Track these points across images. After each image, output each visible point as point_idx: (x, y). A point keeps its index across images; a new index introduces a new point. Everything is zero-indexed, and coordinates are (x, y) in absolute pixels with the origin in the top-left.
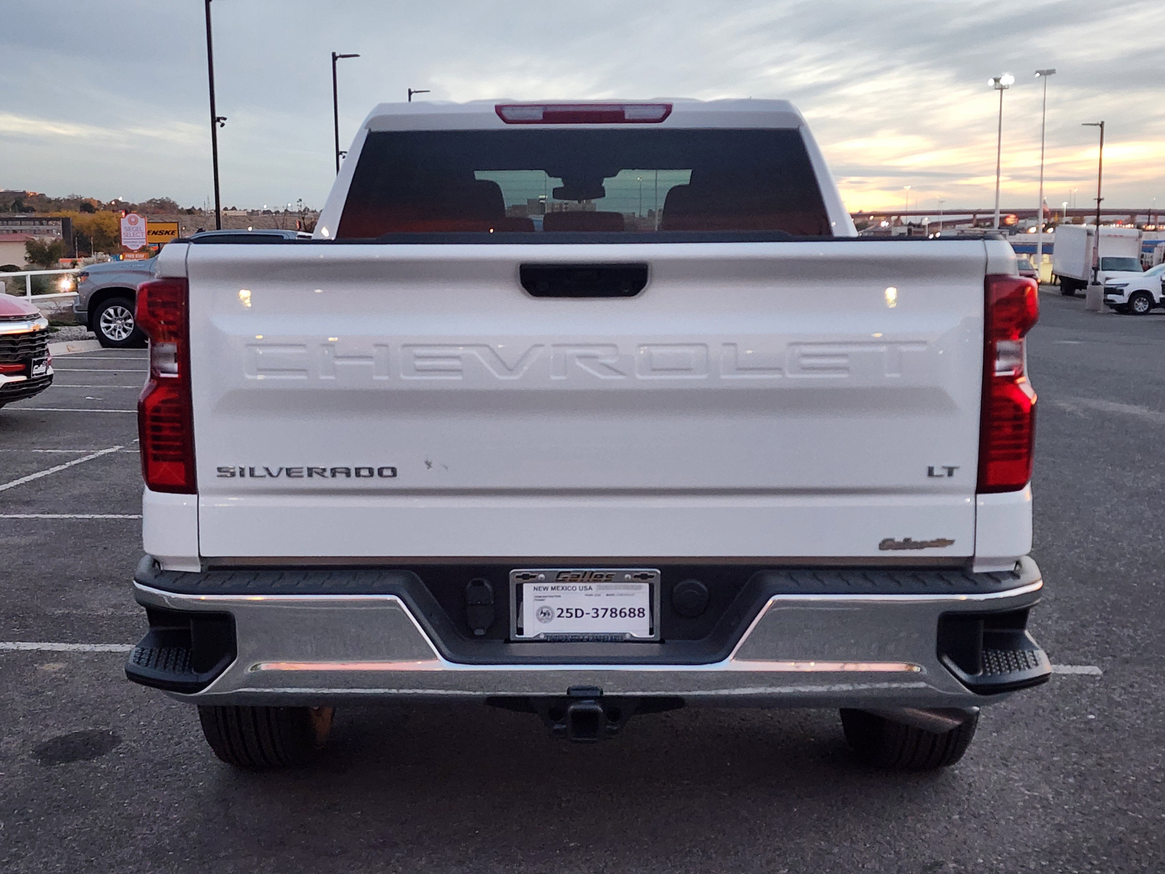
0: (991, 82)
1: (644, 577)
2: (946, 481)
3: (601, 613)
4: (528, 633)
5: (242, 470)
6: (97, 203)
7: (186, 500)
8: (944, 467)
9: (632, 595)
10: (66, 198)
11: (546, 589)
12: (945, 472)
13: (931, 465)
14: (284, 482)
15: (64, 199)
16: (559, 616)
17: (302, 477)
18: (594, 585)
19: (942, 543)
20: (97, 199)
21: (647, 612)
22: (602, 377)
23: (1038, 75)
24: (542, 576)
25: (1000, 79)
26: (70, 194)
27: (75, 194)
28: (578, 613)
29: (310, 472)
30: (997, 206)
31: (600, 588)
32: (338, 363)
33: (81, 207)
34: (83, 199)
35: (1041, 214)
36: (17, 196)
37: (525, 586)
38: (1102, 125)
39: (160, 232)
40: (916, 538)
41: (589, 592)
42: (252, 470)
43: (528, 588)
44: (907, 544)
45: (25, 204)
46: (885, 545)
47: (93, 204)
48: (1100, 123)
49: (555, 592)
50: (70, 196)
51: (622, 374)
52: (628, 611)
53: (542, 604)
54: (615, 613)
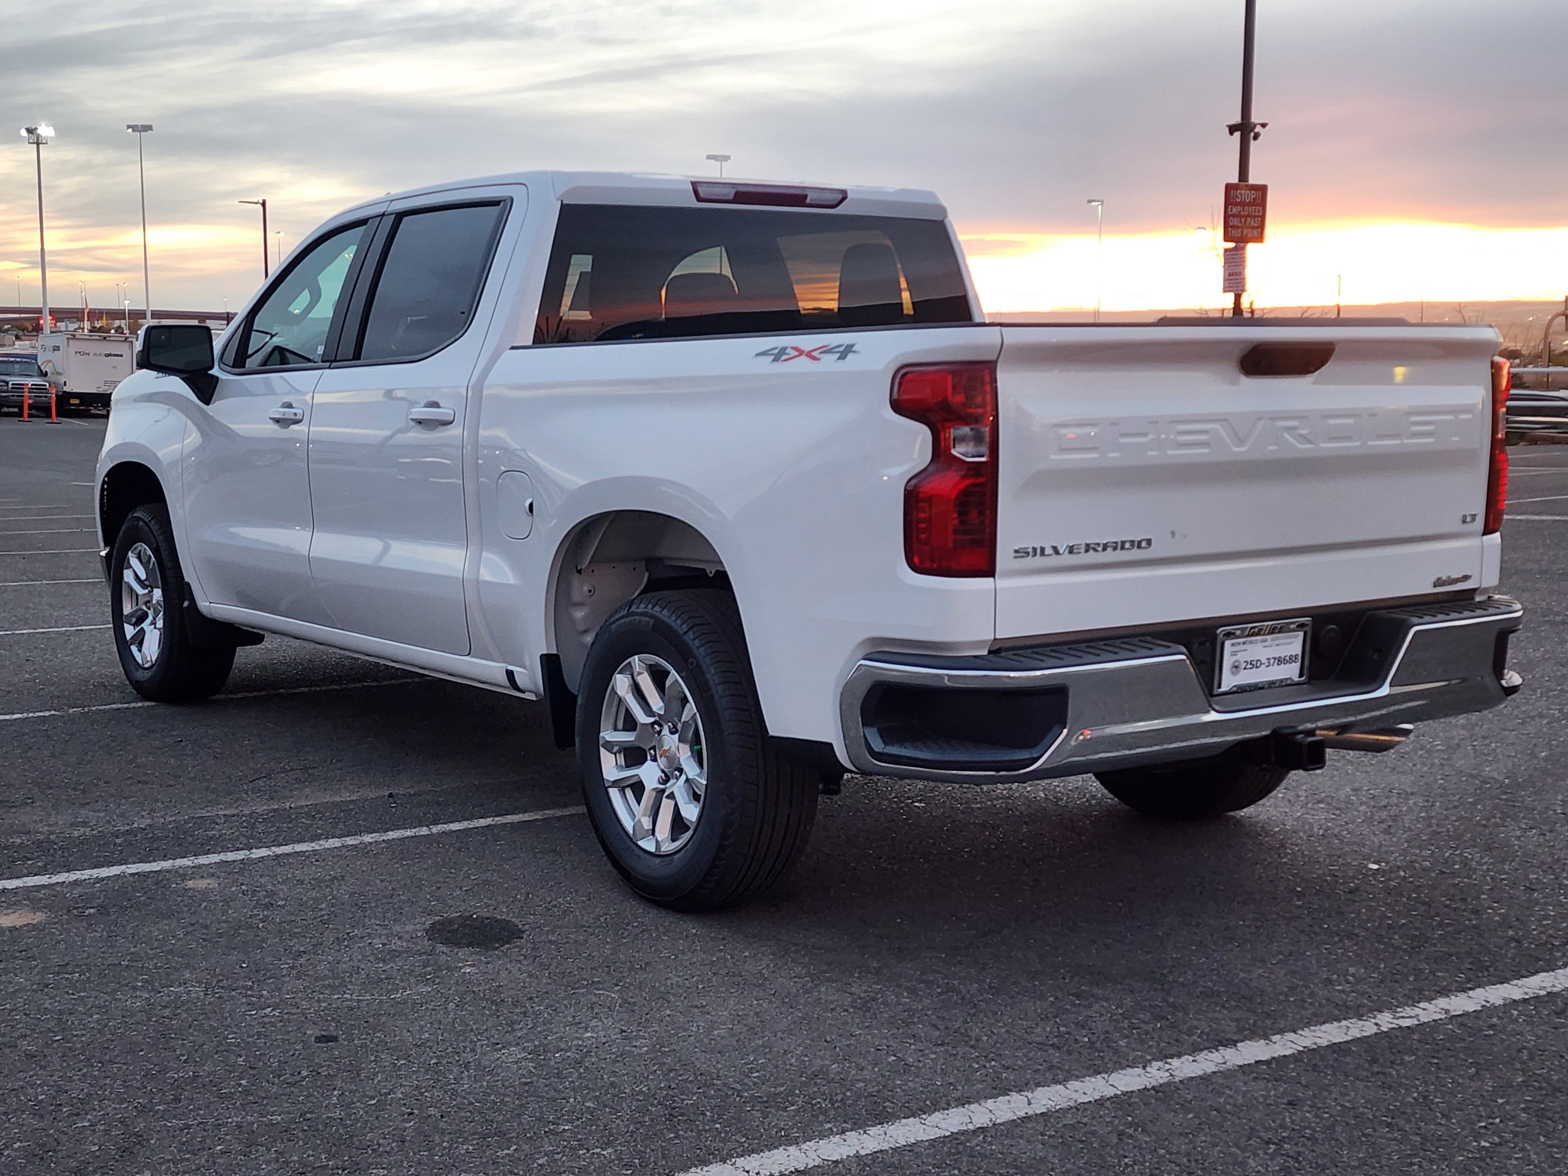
0: (24, 133)
1: (1301, 626)
2: (1470, 527)
3: (1272, 662)
4: (1224, 688)
5: (1035, 549)
7: (985, 583)
8: (1471, 515)
9: (1292, 643)
11: (1239, 644)
12: (1471, 519)
14: (1067, 559)
16: (1245, 668)
17: (1080, 553)
18: (1269, 637)
19: (1466, 578)
21: (1300, 658)
22: (1300, 446)
23: (130, 130)
24: (1238, 632)
25: (36, 129)
28: (1254, 664)
29: (1088, 548)
30: (45, 303)
31: (1273, 640)
32: (1123, 440)
35: (149, 315)
37: (1226, 643)
38: (264, 204)
40: (1453, 577)
41: (1266, 644)
42: (1043, 550)
43: (1228, 643)
44: (1448, 581)
46: (1438, 583)
48: (261, 201)
49: (1245, 647)
52: (1287, 658)
53: (1234, 658)
54: (1280, 661)
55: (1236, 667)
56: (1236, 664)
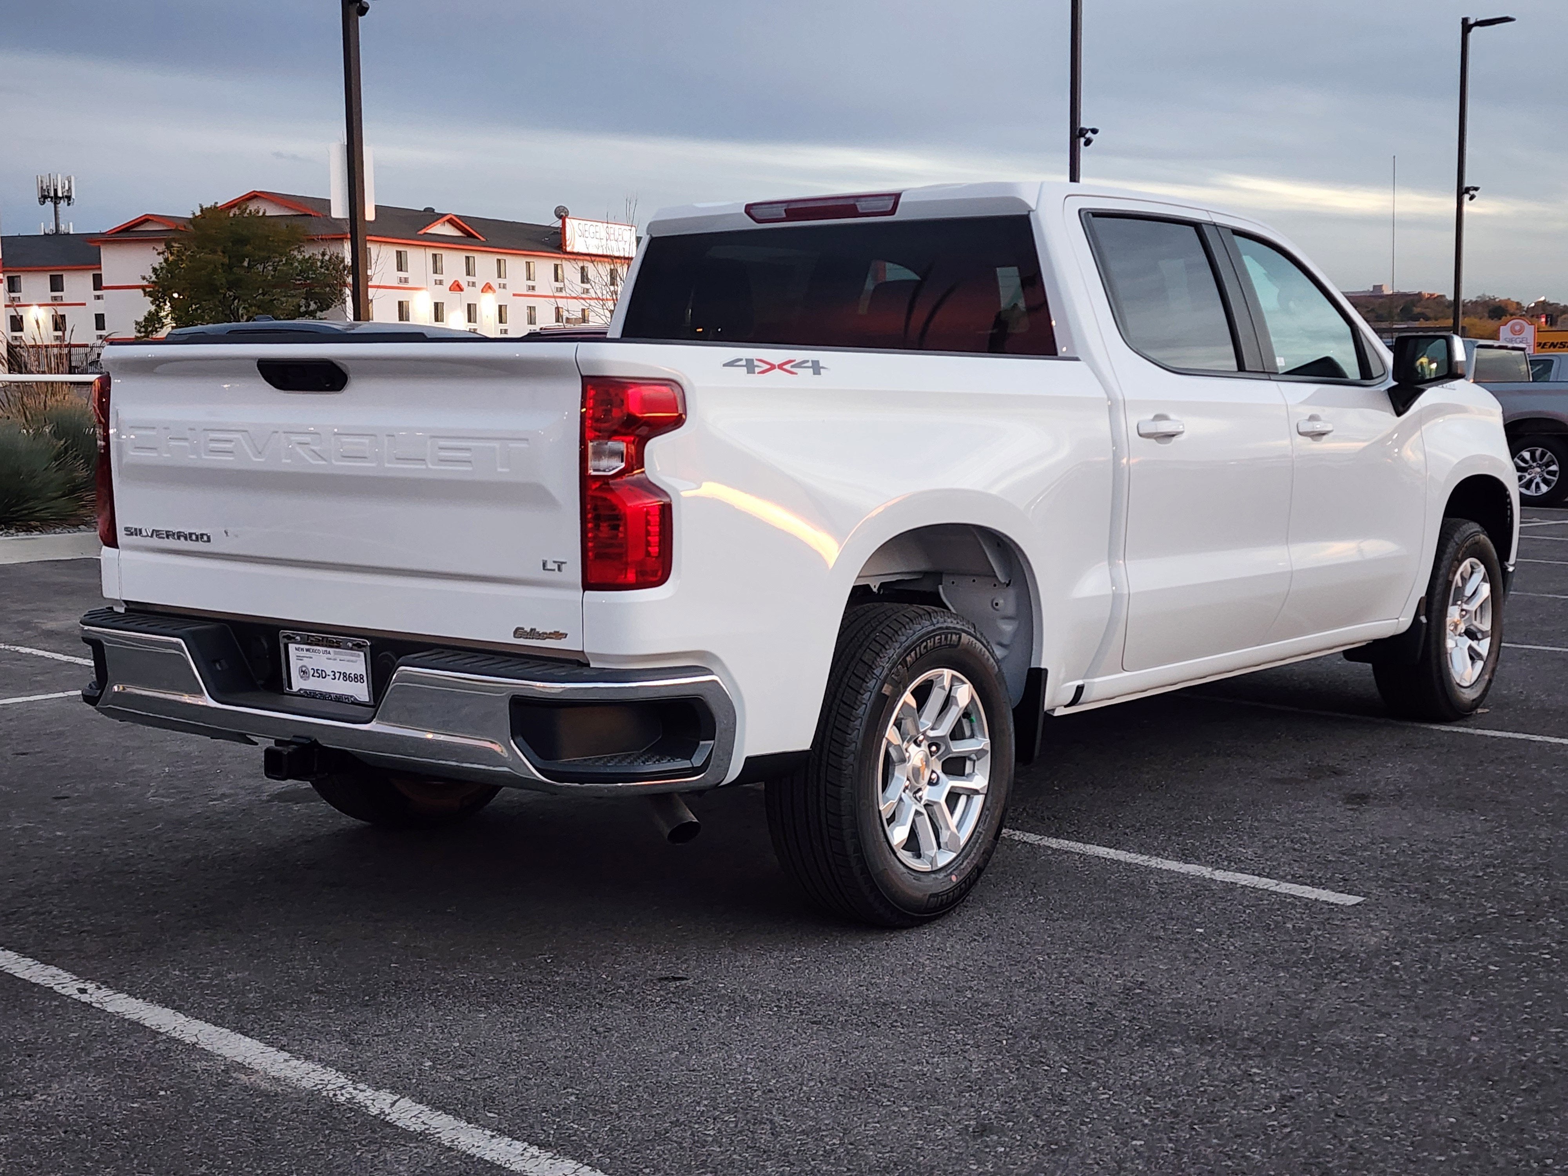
1: (359, 647)
2: (556, 576)
3: (337, 675)
4: (295, 689)
5: (136, 530)
6: (1515, 305)
8: (555, 562)
9: (355, 662)
10: (1474, 300)
11: (302, 649)
12: (555, 567)
13: (545, 559)
14: (156, 542)
15: (1471, 301)
16: (313, 675)
17: (163, 538)
18: (331, 650)
19: (558, 635)
20: (1516, 301)
21: (365, 679)
22: (313, 462)
24: (298, 638)
26: (1480, 294)
27: (1487, 294)
28: (322, 674)
29: (167, 534)
31: (335, 653)
32: (173, 443)
33: (1490, 311)
34: (1497, 300)
36: (1409, 298)
37: (290, 645)
39: (1561, 343)
40: (540, 630)
41: (329, 656)
42: (140, 530)
43: (292, 647)
44: (533, 634)
45: (1417, 310)
46: (518, 633)
47: (1509, 308)
49: (308, 654)
50: (1479, 297)
51: (325, 460)
52: (352, 676)
53: (301, 663)
54: (346, 677)
55: (304, 672)
56: (304, 669)
